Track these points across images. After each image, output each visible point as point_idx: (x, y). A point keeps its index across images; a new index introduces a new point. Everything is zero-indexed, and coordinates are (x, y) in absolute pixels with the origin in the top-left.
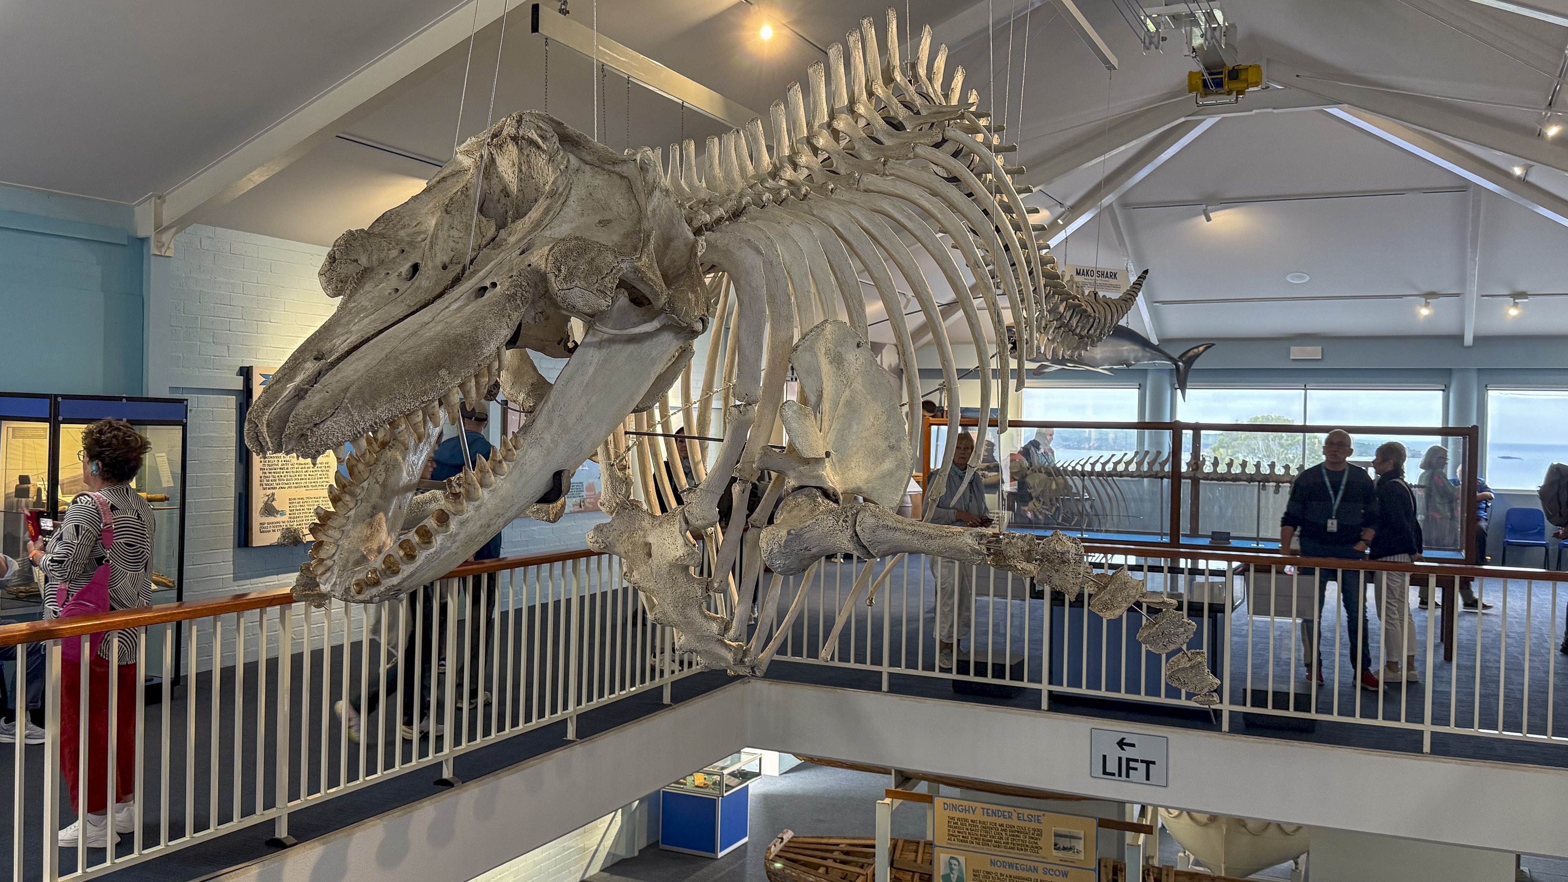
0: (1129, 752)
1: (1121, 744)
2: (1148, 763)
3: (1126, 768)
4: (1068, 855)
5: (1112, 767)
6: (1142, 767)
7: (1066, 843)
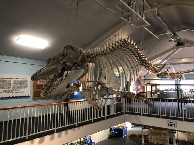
0: (172, 123)
1: (171, 122)
2: (174, 125)
3: (171, 125)
4: (165, 136)
5: (170, 125)
6: (173, 125)
7: (165, 134)
